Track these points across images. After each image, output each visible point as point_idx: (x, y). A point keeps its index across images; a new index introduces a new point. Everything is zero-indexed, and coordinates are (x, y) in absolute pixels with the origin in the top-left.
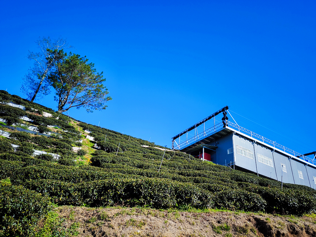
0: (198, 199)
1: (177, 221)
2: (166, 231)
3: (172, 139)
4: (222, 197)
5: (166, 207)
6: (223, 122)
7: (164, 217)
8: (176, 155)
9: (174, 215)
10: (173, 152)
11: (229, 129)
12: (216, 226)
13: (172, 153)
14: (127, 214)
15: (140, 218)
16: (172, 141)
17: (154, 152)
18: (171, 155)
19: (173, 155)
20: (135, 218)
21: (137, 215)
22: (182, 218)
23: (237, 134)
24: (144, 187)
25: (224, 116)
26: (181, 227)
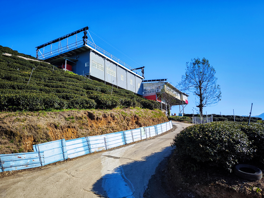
0: (58, 105)
1: (45, 117)
2: (39, 122)
3: (36, 49)
4: (73, 102)
5: (37, 110)
6: (83, 40)
7: (37, 116)
8: (41, 65)
9: (43, 114)
10: (38, 62)
11: (87, 47)
12: (67, 118)
13: (36, 64)
14: (13, 116)
15: (22, 117)
16: (36, 50)
17: (18, 62)
18: (36, 65)
19: (38, 65)
20: (19, 117)
21: (20, 116)
22: (48, 115)
23: (93, 51)
24: (22, 100)
25: (85, 35)
26: (47, 120)
